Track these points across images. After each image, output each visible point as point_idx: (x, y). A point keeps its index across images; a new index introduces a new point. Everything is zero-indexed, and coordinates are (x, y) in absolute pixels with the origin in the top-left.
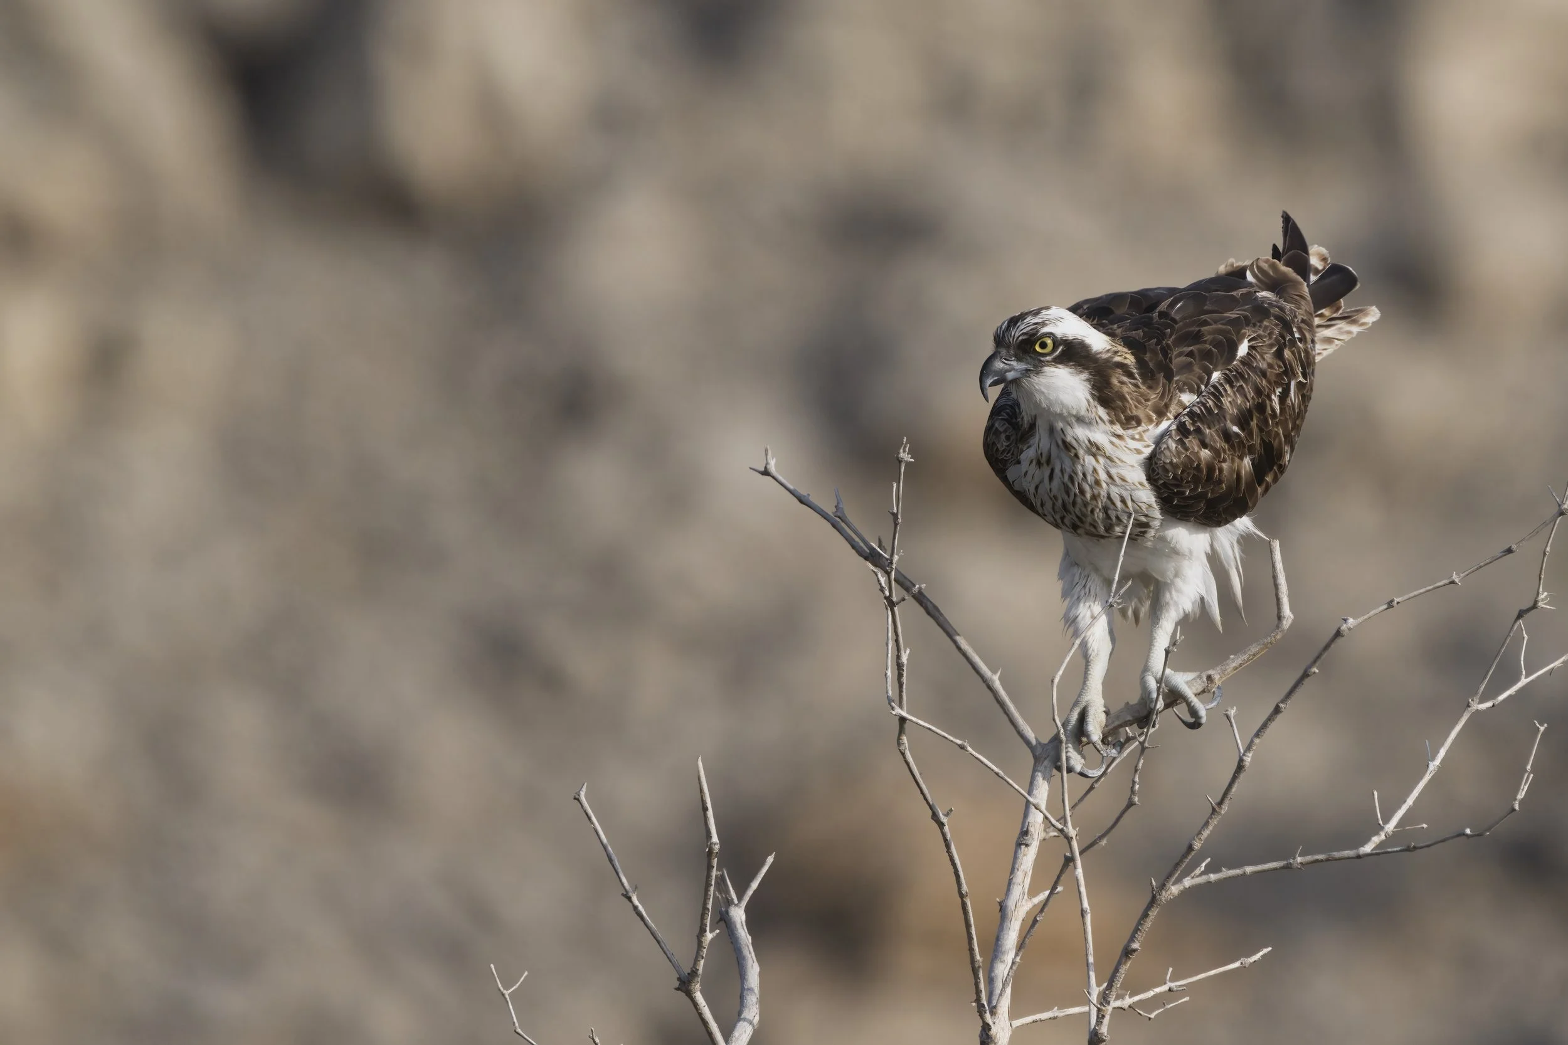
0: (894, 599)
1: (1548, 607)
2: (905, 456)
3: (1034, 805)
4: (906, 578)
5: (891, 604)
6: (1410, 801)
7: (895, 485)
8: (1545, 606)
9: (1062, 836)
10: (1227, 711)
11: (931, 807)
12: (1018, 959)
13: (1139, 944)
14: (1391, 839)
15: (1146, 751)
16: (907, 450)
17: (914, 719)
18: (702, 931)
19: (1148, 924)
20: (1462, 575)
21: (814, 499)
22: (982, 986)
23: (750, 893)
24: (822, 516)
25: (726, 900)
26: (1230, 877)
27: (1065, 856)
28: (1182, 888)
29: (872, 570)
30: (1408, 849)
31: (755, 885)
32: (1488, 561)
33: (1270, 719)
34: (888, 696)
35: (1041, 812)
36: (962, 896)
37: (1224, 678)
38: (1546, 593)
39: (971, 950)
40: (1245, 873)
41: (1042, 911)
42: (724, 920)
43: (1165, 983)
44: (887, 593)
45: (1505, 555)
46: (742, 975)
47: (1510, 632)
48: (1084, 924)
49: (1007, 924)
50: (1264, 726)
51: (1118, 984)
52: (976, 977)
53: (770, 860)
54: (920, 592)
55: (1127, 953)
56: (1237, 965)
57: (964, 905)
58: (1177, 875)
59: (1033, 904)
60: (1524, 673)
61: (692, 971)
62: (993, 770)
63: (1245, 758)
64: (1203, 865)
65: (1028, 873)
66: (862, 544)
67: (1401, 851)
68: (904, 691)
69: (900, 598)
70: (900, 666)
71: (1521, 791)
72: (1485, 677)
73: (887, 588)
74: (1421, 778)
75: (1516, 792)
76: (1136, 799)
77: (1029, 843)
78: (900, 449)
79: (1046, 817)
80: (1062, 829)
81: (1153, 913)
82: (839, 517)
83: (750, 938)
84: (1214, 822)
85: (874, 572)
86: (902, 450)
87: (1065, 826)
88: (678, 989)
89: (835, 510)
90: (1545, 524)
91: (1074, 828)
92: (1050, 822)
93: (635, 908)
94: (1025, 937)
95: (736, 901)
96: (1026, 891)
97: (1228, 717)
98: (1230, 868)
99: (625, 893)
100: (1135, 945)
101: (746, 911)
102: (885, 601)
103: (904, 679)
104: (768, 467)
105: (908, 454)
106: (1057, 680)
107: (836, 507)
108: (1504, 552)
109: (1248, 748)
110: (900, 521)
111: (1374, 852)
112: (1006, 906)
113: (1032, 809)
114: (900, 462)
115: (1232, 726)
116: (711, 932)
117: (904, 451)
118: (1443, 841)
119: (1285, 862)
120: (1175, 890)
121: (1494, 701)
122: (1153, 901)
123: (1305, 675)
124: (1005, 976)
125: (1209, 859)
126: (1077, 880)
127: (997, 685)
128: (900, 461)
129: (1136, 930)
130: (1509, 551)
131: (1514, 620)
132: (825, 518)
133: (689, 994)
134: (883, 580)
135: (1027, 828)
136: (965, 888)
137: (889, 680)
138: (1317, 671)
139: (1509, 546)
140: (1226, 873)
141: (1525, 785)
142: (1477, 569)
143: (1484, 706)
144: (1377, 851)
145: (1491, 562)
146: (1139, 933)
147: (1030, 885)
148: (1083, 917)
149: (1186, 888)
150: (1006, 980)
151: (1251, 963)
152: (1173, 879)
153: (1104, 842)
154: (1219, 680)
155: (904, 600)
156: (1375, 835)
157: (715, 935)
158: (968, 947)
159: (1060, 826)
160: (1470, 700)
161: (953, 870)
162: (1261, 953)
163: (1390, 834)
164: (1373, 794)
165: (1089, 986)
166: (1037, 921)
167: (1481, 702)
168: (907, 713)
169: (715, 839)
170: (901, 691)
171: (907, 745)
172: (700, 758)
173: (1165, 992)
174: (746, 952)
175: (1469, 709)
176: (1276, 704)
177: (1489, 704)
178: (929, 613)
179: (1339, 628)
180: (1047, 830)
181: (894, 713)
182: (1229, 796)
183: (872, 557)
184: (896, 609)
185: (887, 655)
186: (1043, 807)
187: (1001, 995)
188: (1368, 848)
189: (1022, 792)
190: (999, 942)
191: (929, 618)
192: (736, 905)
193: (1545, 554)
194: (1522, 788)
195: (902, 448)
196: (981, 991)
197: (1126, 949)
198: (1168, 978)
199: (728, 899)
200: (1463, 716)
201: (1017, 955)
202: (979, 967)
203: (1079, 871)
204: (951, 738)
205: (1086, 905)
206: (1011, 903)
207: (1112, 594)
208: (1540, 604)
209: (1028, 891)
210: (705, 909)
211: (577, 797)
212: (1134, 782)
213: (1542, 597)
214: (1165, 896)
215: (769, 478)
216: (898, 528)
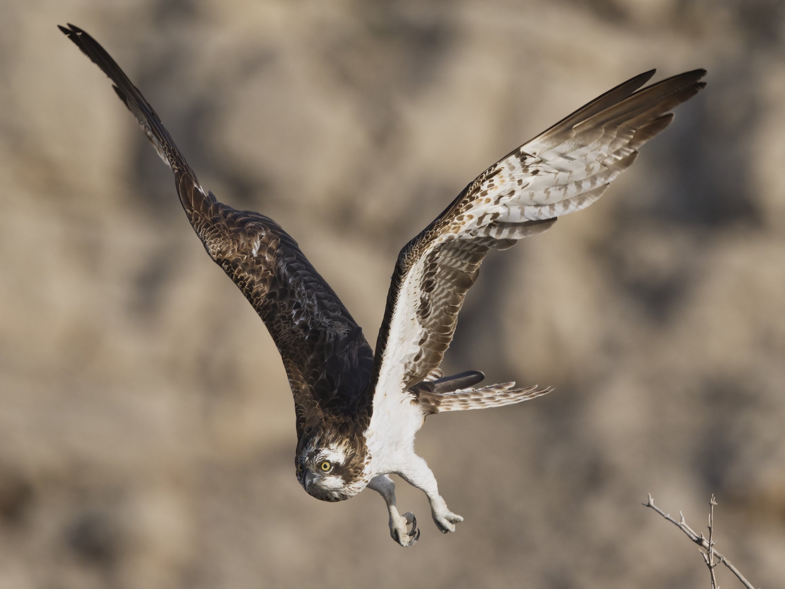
0: (712, 565)
2: (714, 502)
5: (710, 568)
7: (709, 515)
16: (714, 499)
24: (676, 524)
29: (701, 552)
44: (708, 562)
82: (682, 525)
86: (712, 500)
89: (680, 521)
102: (707, 565)
104: (650, 503)
110: (712, 530)
114: (711, 505)
117: (713, 500)
134: (706, 557)
155: (716, 565)
184: (713, 569)
195: (712, 499)
215: (650, 508)
216: (712, 534)
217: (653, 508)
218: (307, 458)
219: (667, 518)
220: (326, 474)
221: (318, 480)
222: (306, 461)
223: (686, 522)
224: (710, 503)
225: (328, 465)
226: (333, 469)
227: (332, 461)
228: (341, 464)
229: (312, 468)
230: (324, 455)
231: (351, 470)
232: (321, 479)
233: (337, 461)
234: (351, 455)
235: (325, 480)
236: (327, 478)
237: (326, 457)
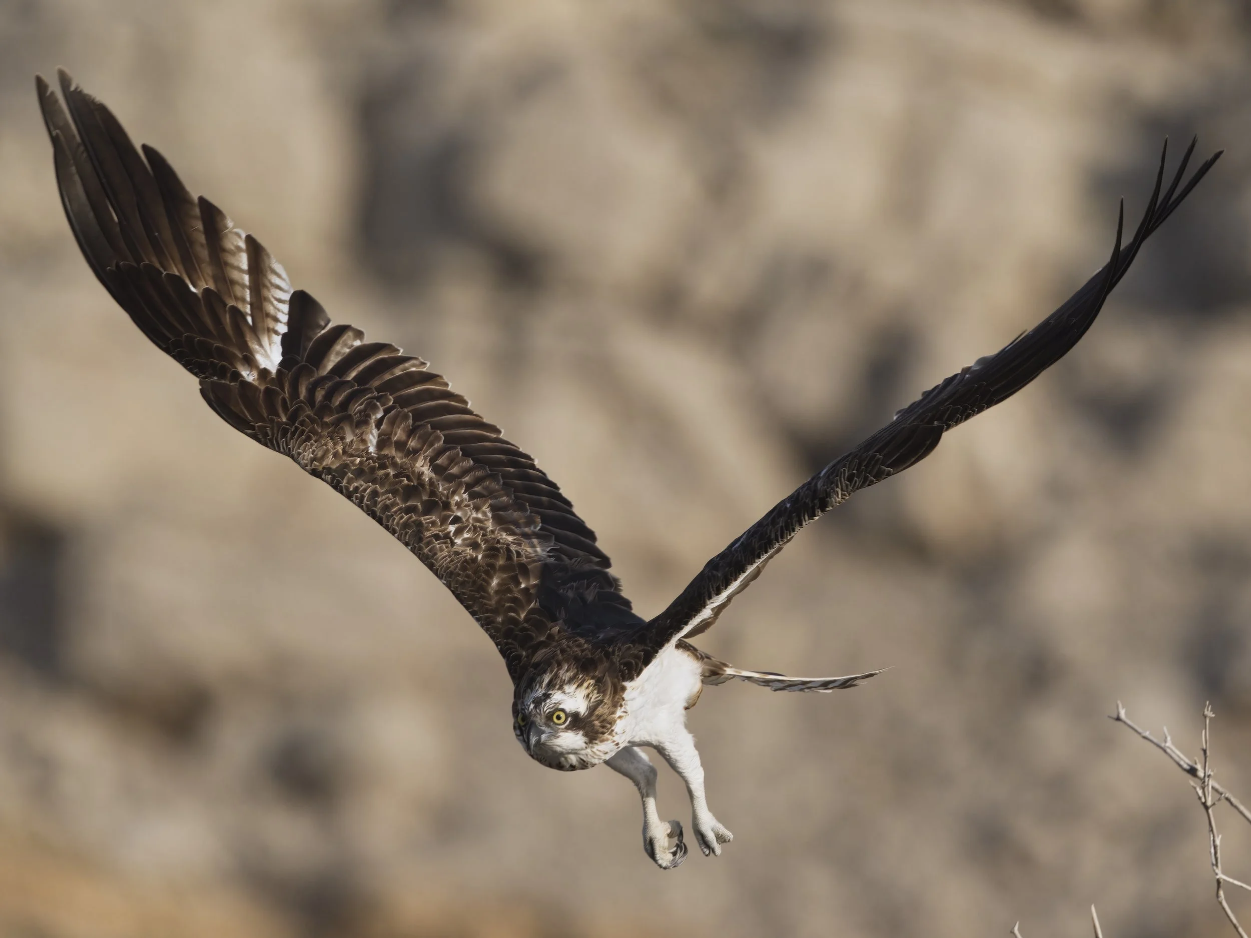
0: (1209, 803)
2: (1209, 713)
5: (1207, 808)
7: (1204, 732)
16: (1210, 708)
17: (1227, 880)
21: (1152, 736)
24: (1158, 747)
44: (1204, 801)
66: (1184, 764)
69: (1213, 803)
70: (1215, 847)
73: (1203, 798)
78: (1204, 709)
82: (1168, 747)
85: (1194, 787)
86: (1206, 710)
89: (1164, 742)
102: (1203, 804)
103: (1219, 855)
104: (1120, 715)
105: (1211, 711)
110: (1209, 754)
117: (1208, 710)
128: (1205, 717)
134: (1200, 792)
155: (1215, 804)
168: (1223, 876)
171: (1223, 897)
183: (1191, 771)
184: (1210, 811)
195: (1207, 708)
215: (1122, 722)
216: (1208, 759)
217: (1125, 723)
218: (532, 706)
219: (1145, 738)
220: (559, 729)
221: (549, 737)
222: (530, 710)
223: (1173, 743)
224: (1203, 715)
225: (562, 715)
226: (570, 722)
227: (568, 710)
228: (582, 714)
229: (540, 720)
230: (557, 702)
231: (597, 723)
232: (553, 735)
233: (576, 710)
234: (596, 702)
235: (558, 737)
236: (561, 734)
237: (560, 704)
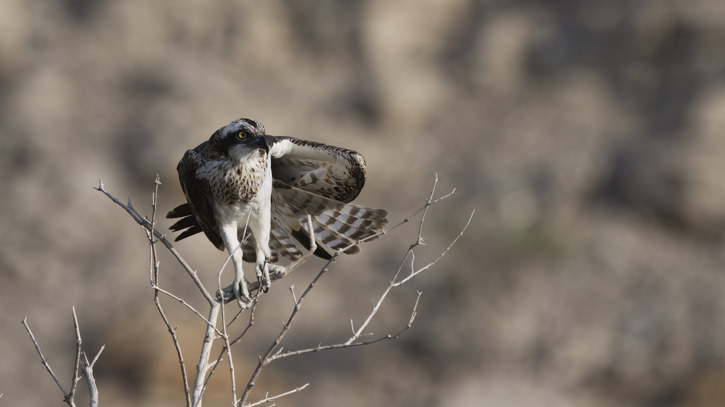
1: (423, 244)
2: (158, 182)
3: (211, 326)
4: (157, 232)
5: (152, 243)
6: (366, 324)
7: (154, 194)
8: (421, 244)
9: (223, 338)
10: (290, 286)
11: (168, 326)
12: (204, 389)
13: (254, 383)
14: (358, 339)
15: (257, 303)
16: (159, 179)
17: (161, 290)
18: (74, 377)
19: (258, 374)
20: (387, 231)
21: (119, 200)
22: (190, 400)
23: (94, 361)
24: (123, 207)
25: (84, 364)
26: (291, 355)
27: (223, 346)
28: (272, 359)
30: (365, 344)
31: (96, 358)
32: (398, 225)
33: (308, 290)
34: (151, 281)
35: (214, 328)
36: (181, 363)
37: (289, 272)
38: (422, 238)
39: (185, 385)
40: (298, 353)
41: (214, 369)
42: (84, 373)
43: (265, 398)
44: (150, 238)
45: (404, 222)
46: (91, 395)
47: (407, 254)
48: (231, 374)
49: (200, 374)
50: (306, 293)
51: (245, 399)
52: (187, 396)
53: (103, 348)
54: (164, 238)
55: (249, 386)
56: (295, 391)
57: (182, 367)
58: (270, 354)
59: (210, 366)
60: (413, 271)
61: (70, 393)
62: (194, 311)
63: (297, 306)
64: (281, 350)
65: (208, 353)
66: (139, 219)
67: (362, 344)
68: (157, 278)
69: (156, 240)
70: (155, 268)
71: (411, 319)
72: (397, 273)
73: (150, 236)
74: (370, 314)
75: (410, 320)
76: (253, 323)
77: (209, 341)
79: (216, 331)
80: (223, 335)
81: (260, 370)
82: (130, 208)
83: (94, 380)
84: (285, 332)
85: (145, 229)
86: (156, 179)
87: (223, 334)
88: (64, 401)
89: (128, 204)
90: (421, 209)
91: (227, 335)
92: (217, 332)
93: (47, 367)
94: (207, 380)
95: (89, 365)
96: (208, 360)
97: (291, 289)
98: (292, 351)
99: (43, 361)
100: (253, 383)
101: (93, 369)
102: (149, 241)
103: (157, 274)
104: (101, 187)
106: (220, 274)
107: (128, 203)
108: (405, 221)
109: (299, 302)
110: (156, 208)
111: (351, 345)
112: (199, 367)
113: (210, 327)
115: (292, 293)
116: (78, 377)
117: (157, 180)
118: (379, 340)
119: (314, 349)
120: (269, 360)
121: (401, 283)
122: (260, 365)
123: (322, 272)
124: (199, 395)
125: (283, 348)
126: (229, 356)
127: (196, 276)
128: (156, 184)
129: (253, 377)
130: (406, 220)
131: (409, 249)
132: (124, 208)
133: (69, 403)
134: (149, 233)
135: (208, 335)
136: (182, 360)
137: (151, 274)
138: (327, 270)
139: (406, 219)
140: (290, 353)
141: (413, 317)
142: (393, 228)
143: (396, 285)
144: (352, 345)
145: (399, 225)
146: (254, 378)
147: (209, 358)
148: (231, 371)
149: (273, 360)
150: (199, 398)
151: (301, 390)
152: (268, 356)
153: (239, 341)
154: (287, 273)
155: (157, 241)
156: (351, 338)
157: (80, 379)
158: (184, 384)
159: (221, 334)
160: (391, 282)
161: (177, 352)
162: (305, 386)
163: (358, 338)
164: (351, 321)
165: (233, 400)
166: (212, 373)
167: (395, 282)
168: (159, 288)
169: (80, 339)
170: (156, 279)
171: (158, 301)
172: (73, 306)
173: (265, 402)
174: (93, 386)
175: (390, 286)
176: (310, 284)
177: (399, 284)
178: (167, 247)
179: (336, 252)
180: (217, 335)
181: (153, 287)
182: (291, 322)
183: (143, 223)
184: (154, 245)
185: (150, 264)
186: (215, 326)
187: (197, 403)
188: (348, 343)
189: (206, 320)
190: (197, 382)
191: (167, 248)
192: (89, 366)
193: (421, 222)
194: (412, 318)
196: (189, 402)
197: (249, 385)
198: (267, 396)
199: (85, 364)
200: (387, 289)
201: (204, 387)
202: (188, 392)
203: (230, 353)
204: (177, 298)
205: (232, 366)
206: (201, 366)
207: (243, 239)
208: (420, 243)
209: (209, 361)
210: (75, 368)
211: (23, 322)
212: (252, 316)
213: (420, 240)
214: (265, 363)
215: (101, 191)
216: (155, 211)
217: (104, 192)
